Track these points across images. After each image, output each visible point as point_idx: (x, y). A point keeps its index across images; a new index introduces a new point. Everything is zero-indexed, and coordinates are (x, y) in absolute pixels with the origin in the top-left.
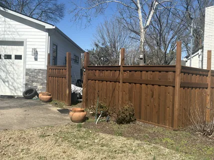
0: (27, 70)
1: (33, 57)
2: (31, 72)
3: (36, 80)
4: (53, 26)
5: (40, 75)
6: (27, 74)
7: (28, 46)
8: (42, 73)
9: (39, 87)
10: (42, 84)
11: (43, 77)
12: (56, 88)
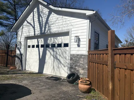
0: (71, 55)
1: (76, 44)
2: (74, 57)
3: (78, 64)
4: (93, 11)
5: (82, 60)
6: (71, 59)
7: (72, 35)
8: (84, 58)
9: (81, 71)
10: (83, 69)
11: (84, 62)
12: (96, 76)
